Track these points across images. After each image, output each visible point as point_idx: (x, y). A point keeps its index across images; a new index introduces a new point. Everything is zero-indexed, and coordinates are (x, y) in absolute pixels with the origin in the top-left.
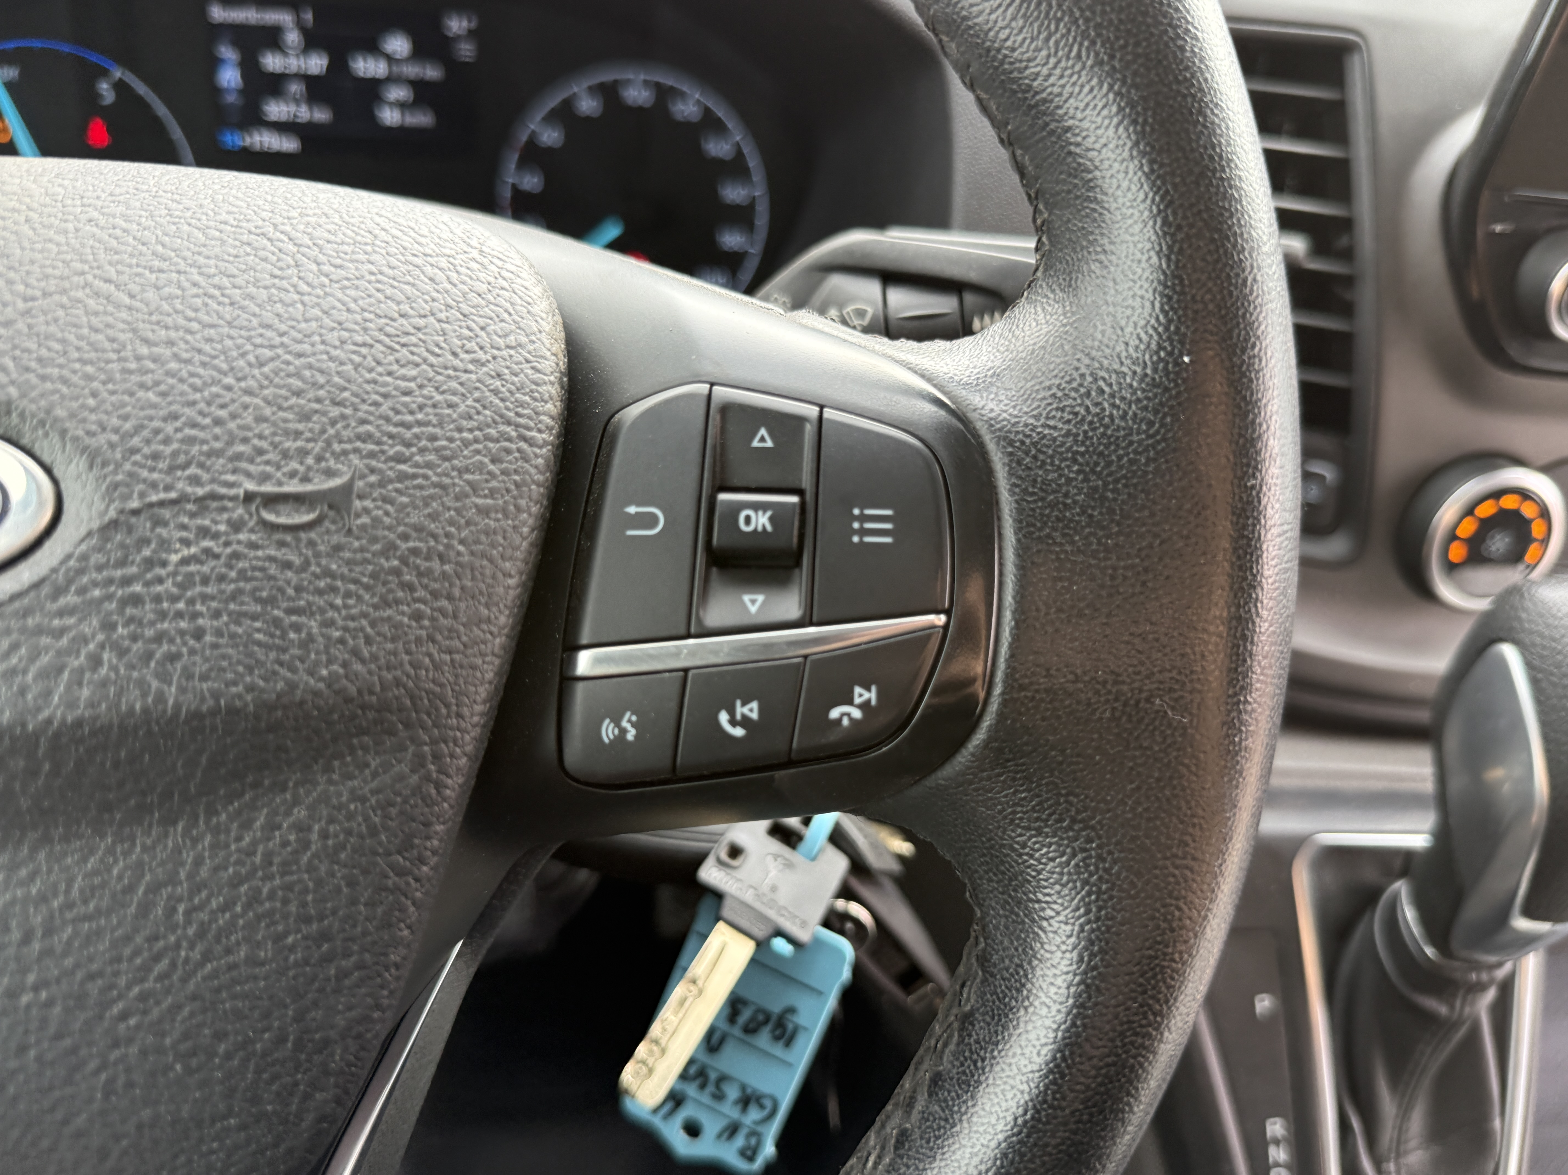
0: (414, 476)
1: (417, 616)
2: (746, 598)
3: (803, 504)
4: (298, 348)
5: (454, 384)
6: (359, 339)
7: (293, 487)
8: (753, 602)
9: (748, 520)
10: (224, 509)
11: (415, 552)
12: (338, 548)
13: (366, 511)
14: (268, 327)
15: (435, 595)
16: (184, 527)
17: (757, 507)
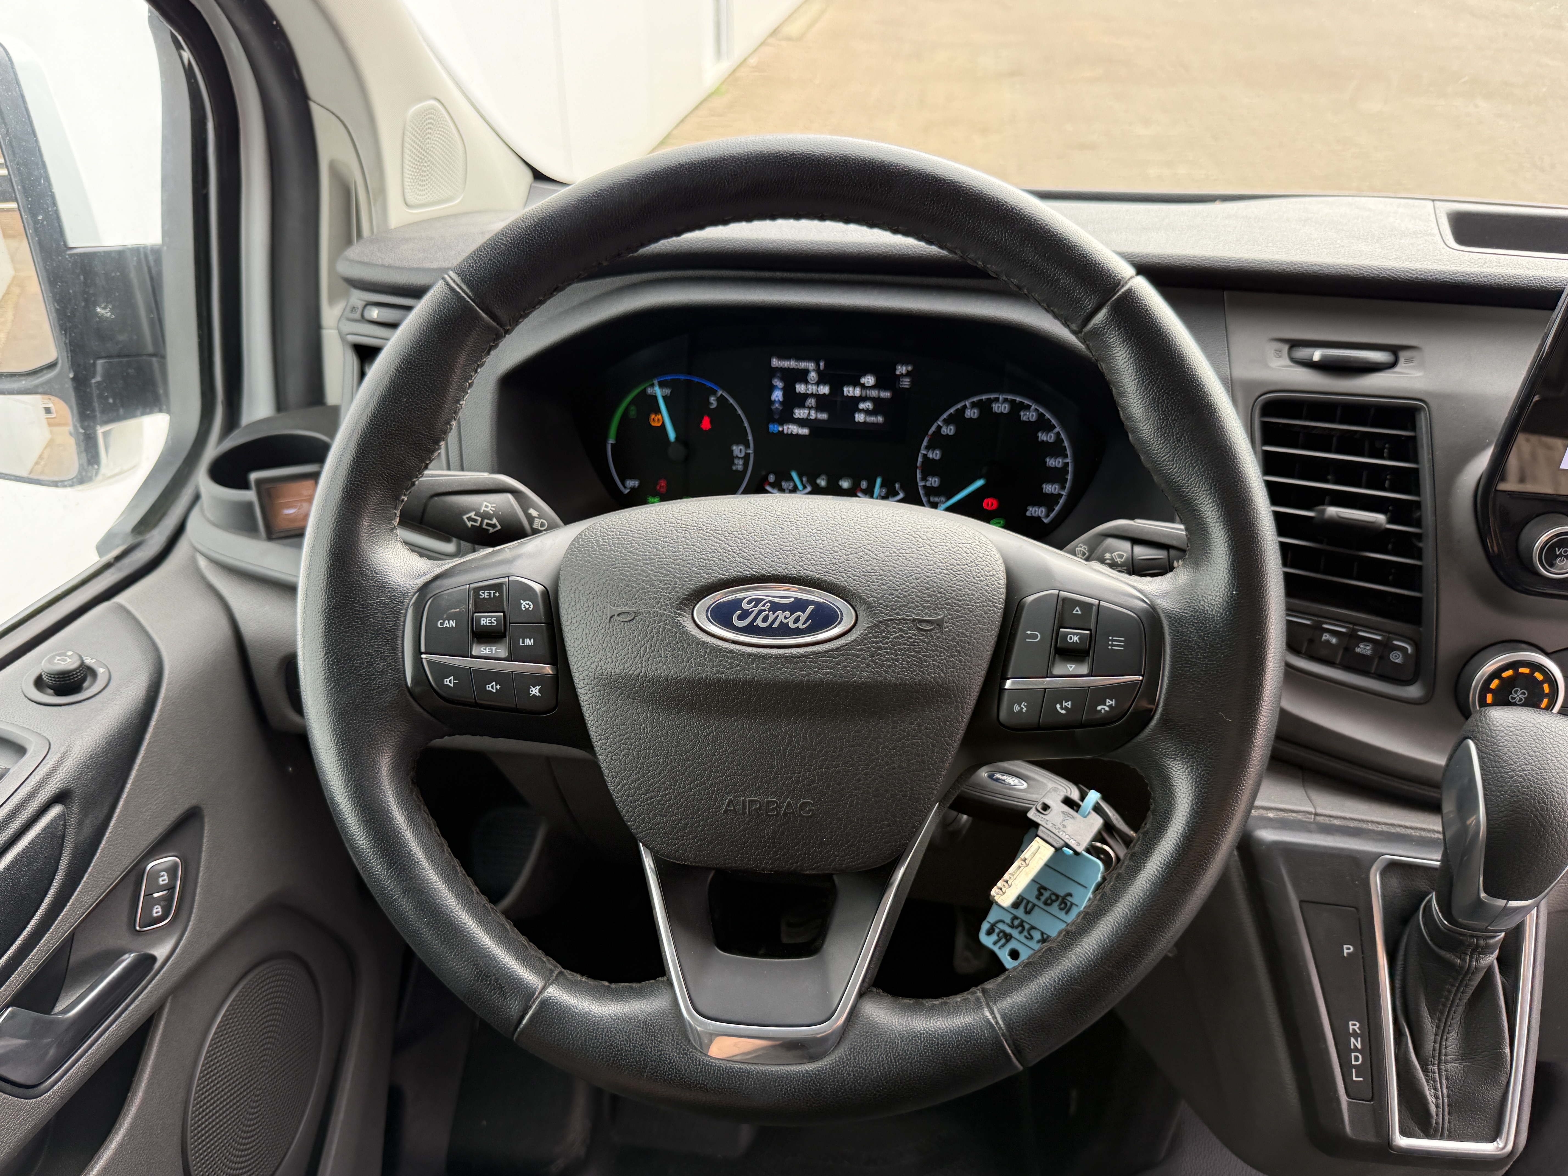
0: (962, 617)
1: (960, 661)
2: (1068, 666)
3: (1091, 634)
4: (927, 574)
5: (974, 588)
6: (945, 572)
7: (927, 618)
8: (1071, 667)
9: (1071, 639)
10: (907, 623)
11: (961, 640)
12: (939, 638)
13: (948, 627)
14: (918, 567)
15: (966, 654)
16: (894, 628)
17: (1074, 634)
